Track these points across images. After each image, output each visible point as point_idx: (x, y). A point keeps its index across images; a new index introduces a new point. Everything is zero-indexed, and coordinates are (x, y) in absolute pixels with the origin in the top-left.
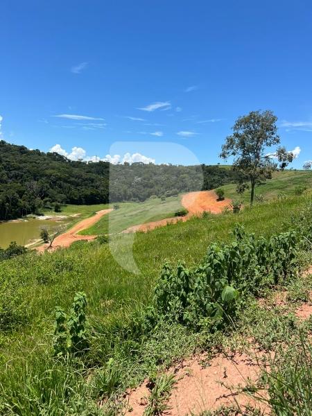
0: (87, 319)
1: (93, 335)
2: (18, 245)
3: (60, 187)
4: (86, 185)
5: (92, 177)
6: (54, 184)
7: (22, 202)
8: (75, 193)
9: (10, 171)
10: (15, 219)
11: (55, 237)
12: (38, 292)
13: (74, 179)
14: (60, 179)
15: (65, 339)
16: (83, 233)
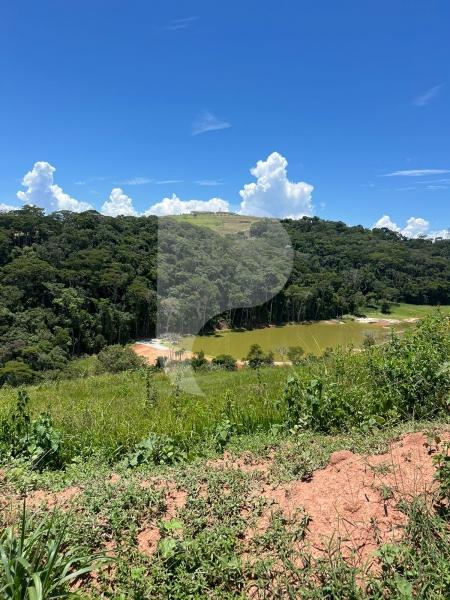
3: (391, 277)
4: (430, 274)
5: (442, 263)
6: (381, 273)
7: (337, 298)
8: (414, 286)
9: (323, 256)
10: (328, 319)
13: (412, 266)
14: (390, 265)
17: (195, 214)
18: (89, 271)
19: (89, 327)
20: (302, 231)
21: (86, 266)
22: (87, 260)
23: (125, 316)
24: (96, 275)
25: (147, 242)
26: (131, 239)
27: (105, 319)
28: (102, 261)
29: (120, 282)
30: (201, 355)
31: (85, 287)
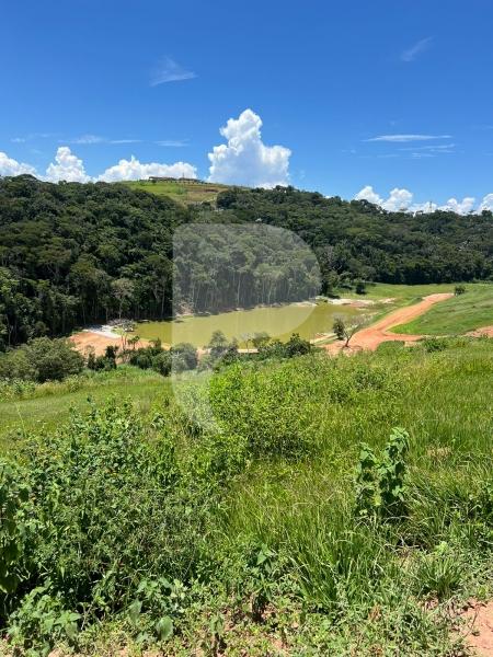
0: (408, 471)
1: (415, 497)
2: (301, 338)
3: (368, 255)
4: (408, 251)
5: (421, 238)
6: (358, 250)
7: (310, 278)
8: (390, 264)
11: (354, 332)
12: (331, 413)
13: (389, 242)
14: (368, 242)
15: (372, 492)
16: (397, 331)
17: (154, 180)
18: (24, 248)
19: (27, 313)
20: (275, 203)
21: (22, 242)
22: (22, 236)
23: (70, 300)
24: (34, 253)
25: (94, 213)
26: (75, 209)
27: (45, 303)
28: (39, 235)
29: (61, 261)
30: (158, 343)
31: (21, 266)
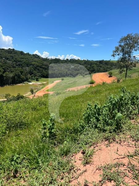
3: (38, 70)
6: (35, 68)
7: (22, 76)
8: (45, 72)
9: (17, 62)
10: (19, 83)
11: (36, 92)
12: (32, 114)
13: (44, 66)
14: (38, 66)
16: (48, 91)
20: (9, 53)
